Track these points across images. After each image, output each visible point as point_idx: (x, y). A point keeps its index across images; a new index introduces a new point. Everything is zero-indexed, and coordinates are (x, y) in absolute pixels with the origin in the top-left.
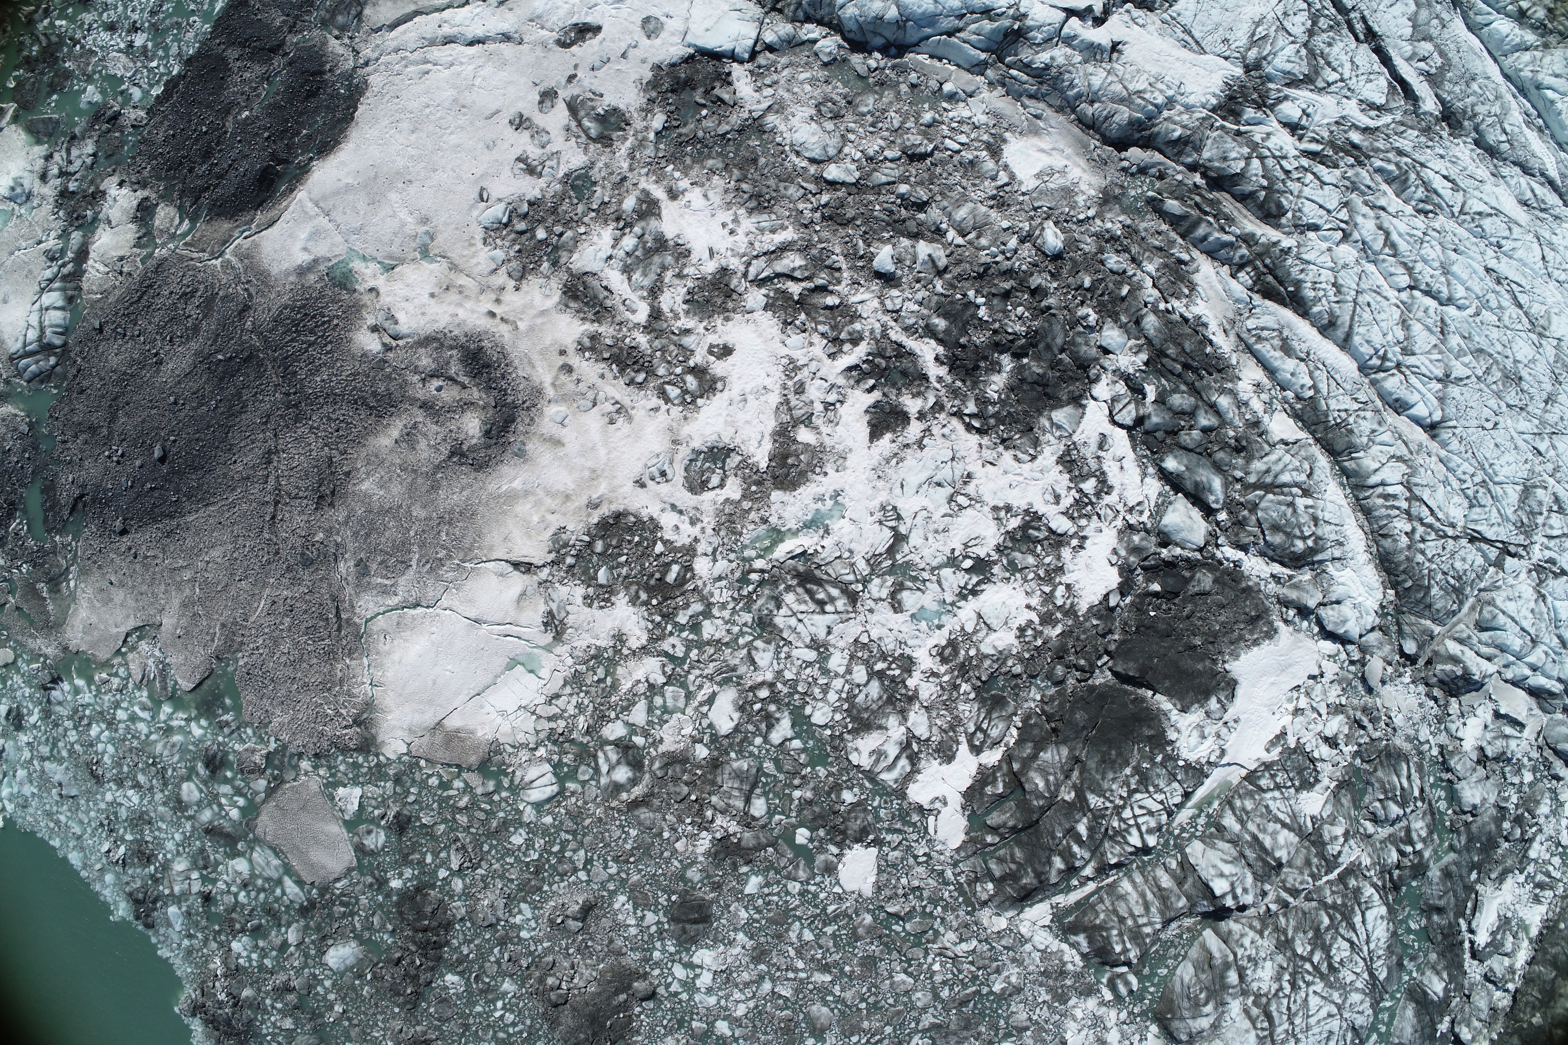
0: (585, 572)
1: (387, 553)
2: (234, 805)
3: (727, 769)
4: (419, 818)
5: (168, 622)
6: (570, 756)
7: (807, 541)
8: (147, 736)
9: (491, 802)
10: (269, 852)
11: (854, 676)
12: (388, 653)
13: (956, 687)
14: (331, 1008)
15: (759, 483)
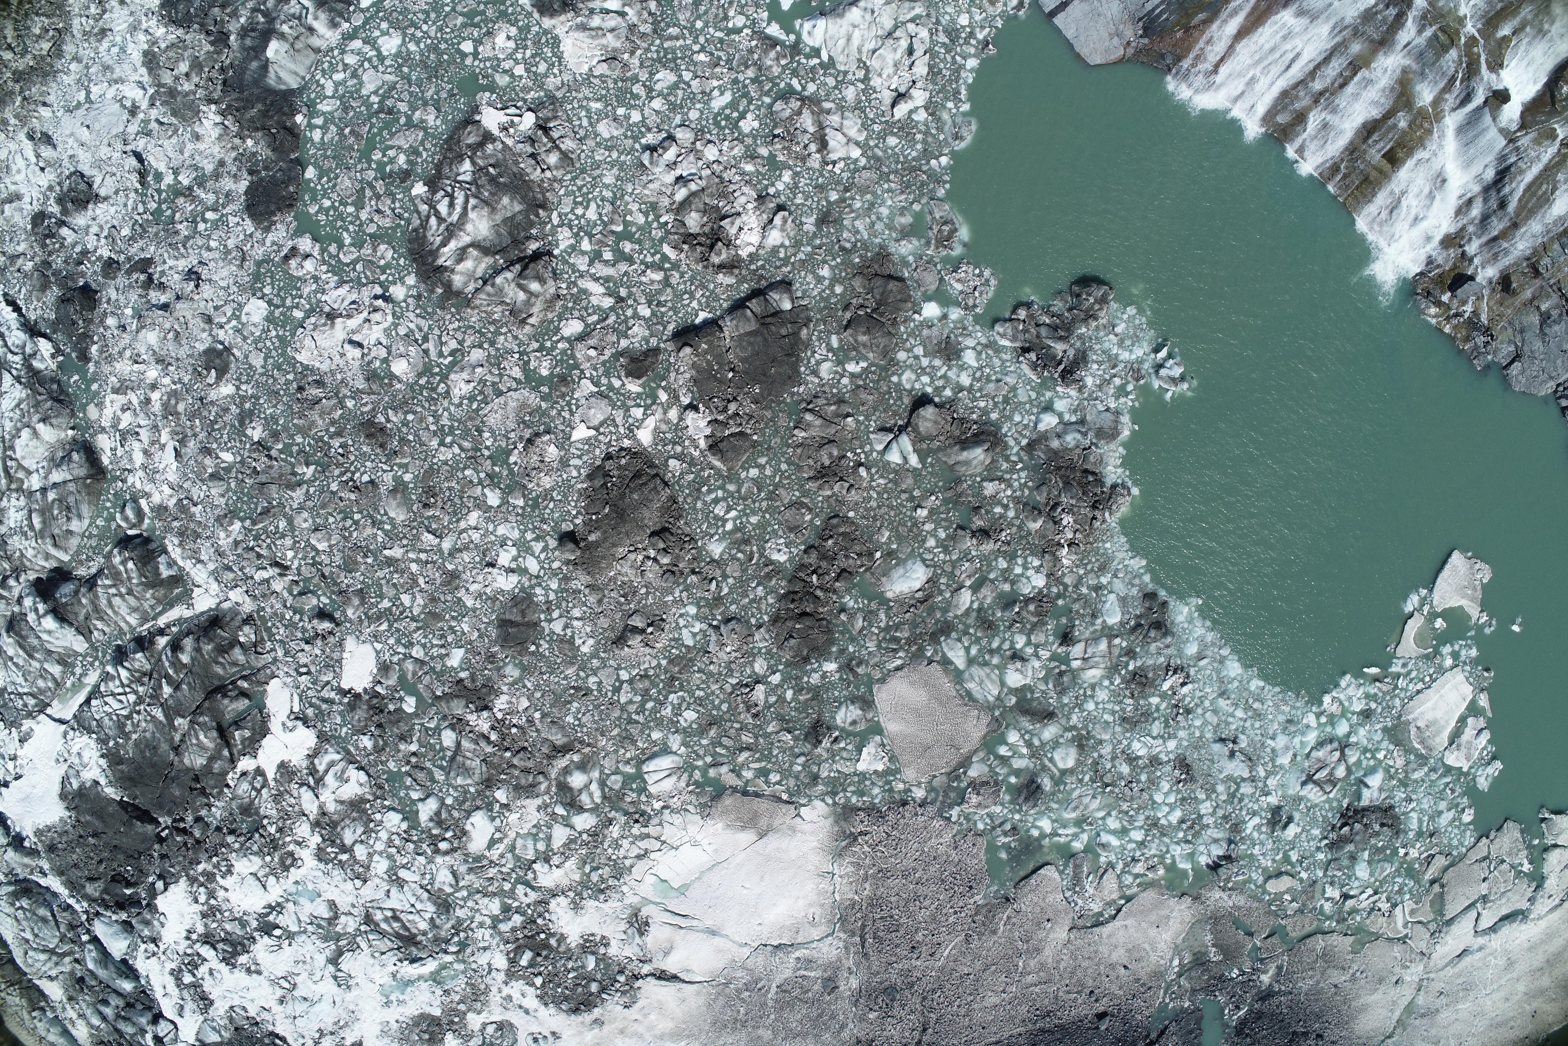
0: (608, 966)
1: (800, 1000)
2: (1011, 747)
3: (477, 777)
4: (796, 739)
5: (1060, 934)
6: (628, 799)
7: (410, 970)
8: (1109, 814)
9: (714, 755)
10: (978, 696)
11: (365, 852)
12: (811, 905)
13: (280, 830)
14: (932, 512)
15: (452, 1022)
